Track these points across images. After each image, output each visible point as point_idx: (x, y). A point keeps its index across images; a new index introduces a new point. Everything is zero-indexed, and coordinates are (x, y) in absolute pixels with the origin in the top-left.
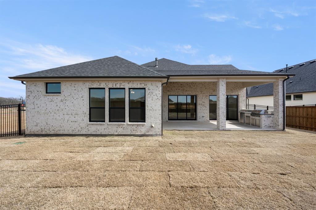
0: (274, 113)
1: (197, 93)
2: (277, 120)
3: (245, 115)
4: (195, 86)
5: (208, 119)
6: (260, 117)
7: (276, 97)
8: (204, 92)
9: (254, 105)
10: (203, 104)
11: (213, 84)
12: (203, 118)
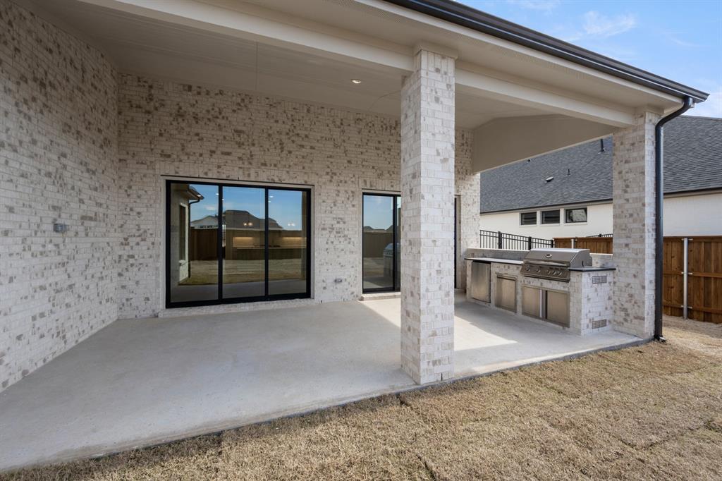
0: (615, 266)
1: (312, 179)
2: (631, 296)
3: (495, 269)
4: (302, 146)
5: (358, 289)
6: (568, 281)
7: (627, 196)
8: (342, 178)
9: (499, 233)
10: (338, 226)
11: (377, 149)
12: (339, 286)
